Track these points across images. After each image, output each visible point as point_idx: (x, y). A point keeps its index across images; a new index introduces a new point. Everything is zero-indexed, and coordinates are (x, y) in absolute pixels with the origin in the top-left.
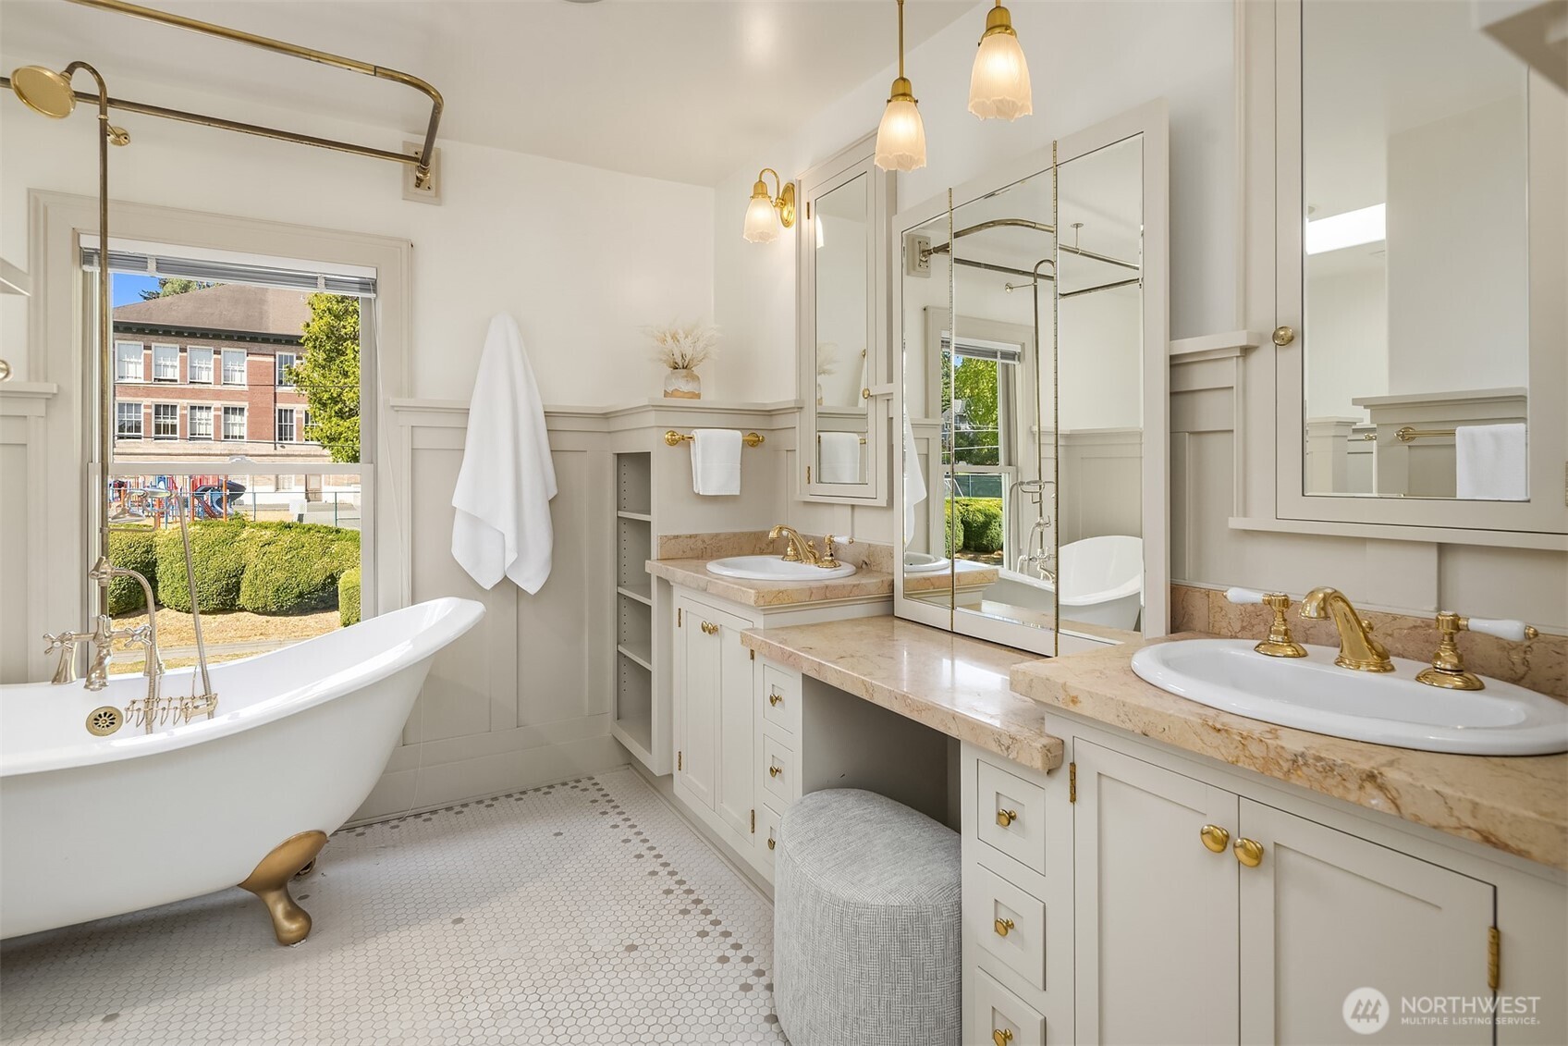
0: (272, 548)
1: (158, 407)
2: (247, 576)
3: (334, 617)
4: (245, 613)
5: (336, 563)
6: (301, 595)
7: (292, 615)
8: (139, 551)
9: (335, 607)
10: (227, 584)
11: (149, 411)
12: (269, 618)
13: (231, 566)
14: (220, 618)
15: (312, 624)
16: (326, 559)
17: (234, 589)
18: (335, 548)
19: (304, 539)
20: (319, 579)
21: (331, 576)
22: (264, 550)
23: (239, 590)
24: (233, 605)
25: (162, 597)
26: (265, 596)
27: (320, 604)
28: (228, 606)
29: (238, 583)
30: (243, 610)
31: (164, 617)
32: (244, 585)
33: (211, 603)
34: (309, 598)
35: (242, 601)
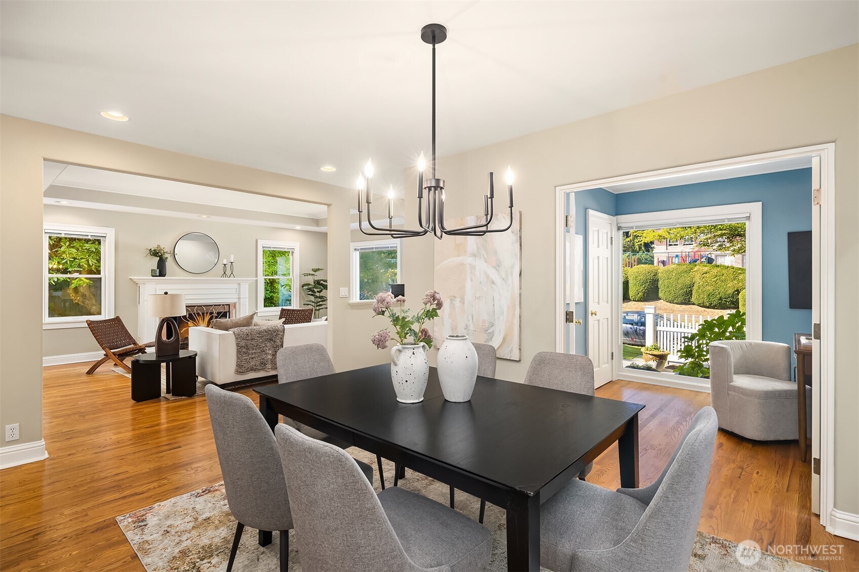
0: (707, 275)
2: (695, 288)
4: (695, 306)
5: (740, 284)
6: (721, 299)
7: (717, 309)
9: (737, 308)
10: (686, 291)
13: (688, 283)
14: (684, 306)
16: (735, 282)
17: (690, 293)
18: (741, 277)
19: (724, 271)
20: (730, 291)
21: (737, 290)
22: (703, 276)
23: (691, 294)
24: (689, 301)
25: (660, 295)
26: (704, 298)
27: (730, 305)
28: (687, 301)
29: (691, 291)
30: (694, 304)
31: (661, 303)
32: (694, 292)
33: (680, 299)
34: (724, 301)
35: (693, 300)
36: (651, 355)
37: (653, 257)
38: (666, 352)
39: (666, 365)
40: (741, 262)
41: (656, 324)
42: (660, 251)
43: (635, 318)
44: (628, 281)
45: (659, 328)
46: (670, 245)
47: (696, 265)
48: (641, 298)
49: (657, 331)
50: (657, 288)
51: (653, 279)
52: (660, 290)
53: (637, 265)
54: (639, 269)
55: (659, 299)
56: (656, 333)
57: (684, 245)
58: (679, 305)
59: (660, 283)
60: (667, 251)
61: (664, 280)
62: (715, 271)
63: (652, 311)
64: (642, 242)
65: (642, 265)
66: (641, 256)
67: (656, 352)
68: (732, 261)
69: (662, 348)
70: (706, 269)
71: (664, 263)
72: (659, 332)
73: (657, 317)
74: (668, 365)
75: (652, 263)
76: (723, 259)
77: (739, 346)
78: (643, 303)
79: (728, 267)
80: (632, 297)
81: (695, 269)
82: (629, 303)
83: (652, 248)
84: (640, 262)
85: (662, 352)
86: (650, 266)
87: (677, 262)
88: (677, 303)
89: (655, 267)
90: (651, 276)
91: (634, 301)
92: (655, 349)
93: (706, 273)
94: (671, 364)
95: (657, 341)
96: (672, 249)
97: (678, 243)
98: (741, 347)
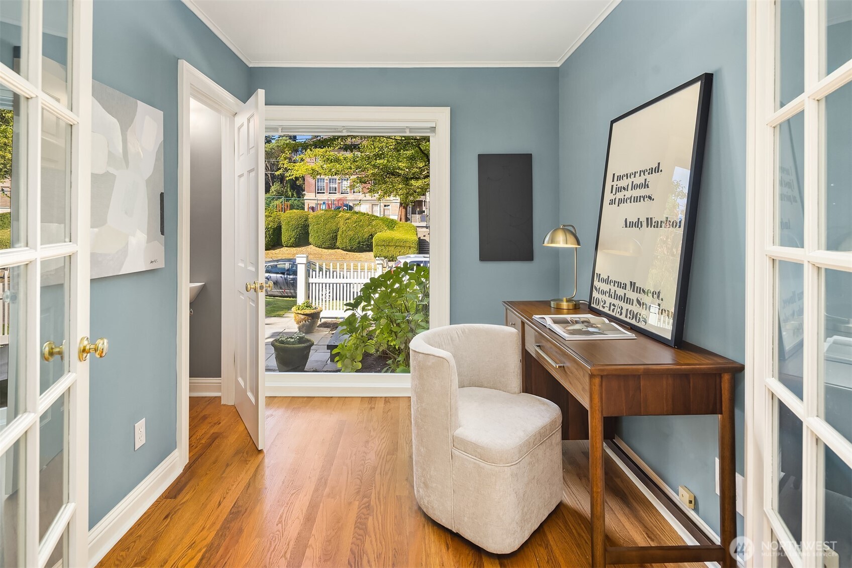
0: (349, 221)
1: (330, 179)
2: (340, 233)
3: (372, 254)
4: (339, 250)
5: (374, 229)
6: (359, 243)
7: (356, 252)
8: (303, 220)
9: (371, 250)
10: (333, 236)
11: (327, 181)
12: (348, 253)
13: (334, 228)
14: (330, 251)
15: (364, 256)
16: (370, 227)
17: (335, 238)
18: (374, 223)
19: (362, 218)
20: (366, 236)
21: (371, 235)
22: (346, 222)
23: (337, 239)
24: (335, 246)
25: (311, 240)
26: (346, 242)
27: (366, 248)
28: (333, 246)
29: (336, 236)
30: (338, 248)
31: (311, 248)
32: (338, 237)
33: (327, 244)
34: (362, 245)
35: (338, 244)
36: (303, 315)
37: (304, 204)
38: (319, 309)
39: (319, 323)
40: (371, 211)
41: (308, 275)
42: (310, 198)
43: (287, 266)
44: (281, 226)
45: (311, 280)
46: (318, 193)
47: (340, 212)
48: (293, 244)
49: (309, 283)
50: (307, 234)
51: (304, 225)
52: (310, 235)
53: (290, 210)
54: (291, 213)
55: (309, 244)
56: (308, 285)
57: (330, 193)
58: (327, 250)
59: (310, 228)
60: (316, 198)
61: (313, 226)
62: (355, 217)
63: (304, 261)
64: (294, 176)
65: (295, 210)
66: (293, 203)
67: (308, 311)
68: (367, 209)
69: (314, 304)
70: (348, 215)
71: (313, 209)
72: (311, 284)
73: (310, 266)
74: (320, 323)
75: (303, 209)
76: (358, 207)
77: (449, 338)
78: (295, 249)
79: (365, 214)
80: (284, 242)
81: (340, 215)
82: (281, 249)
83: (303, 195)
84: (292, 207)
85: (314, 311)
86: (301, 211)
87: (324, 209)
88: (324, 248)
89: (305, 212)
90: (302, 222)
91: (286, 246)
92: (307, 306)
93: (348, 219)
94: (323, 320)
95: (309, 297)
96: (319, 196)
97: (325, 191)
98: (451, 339)
